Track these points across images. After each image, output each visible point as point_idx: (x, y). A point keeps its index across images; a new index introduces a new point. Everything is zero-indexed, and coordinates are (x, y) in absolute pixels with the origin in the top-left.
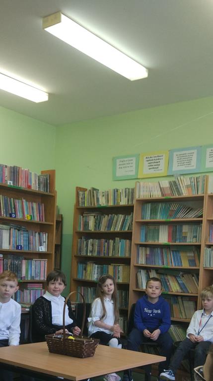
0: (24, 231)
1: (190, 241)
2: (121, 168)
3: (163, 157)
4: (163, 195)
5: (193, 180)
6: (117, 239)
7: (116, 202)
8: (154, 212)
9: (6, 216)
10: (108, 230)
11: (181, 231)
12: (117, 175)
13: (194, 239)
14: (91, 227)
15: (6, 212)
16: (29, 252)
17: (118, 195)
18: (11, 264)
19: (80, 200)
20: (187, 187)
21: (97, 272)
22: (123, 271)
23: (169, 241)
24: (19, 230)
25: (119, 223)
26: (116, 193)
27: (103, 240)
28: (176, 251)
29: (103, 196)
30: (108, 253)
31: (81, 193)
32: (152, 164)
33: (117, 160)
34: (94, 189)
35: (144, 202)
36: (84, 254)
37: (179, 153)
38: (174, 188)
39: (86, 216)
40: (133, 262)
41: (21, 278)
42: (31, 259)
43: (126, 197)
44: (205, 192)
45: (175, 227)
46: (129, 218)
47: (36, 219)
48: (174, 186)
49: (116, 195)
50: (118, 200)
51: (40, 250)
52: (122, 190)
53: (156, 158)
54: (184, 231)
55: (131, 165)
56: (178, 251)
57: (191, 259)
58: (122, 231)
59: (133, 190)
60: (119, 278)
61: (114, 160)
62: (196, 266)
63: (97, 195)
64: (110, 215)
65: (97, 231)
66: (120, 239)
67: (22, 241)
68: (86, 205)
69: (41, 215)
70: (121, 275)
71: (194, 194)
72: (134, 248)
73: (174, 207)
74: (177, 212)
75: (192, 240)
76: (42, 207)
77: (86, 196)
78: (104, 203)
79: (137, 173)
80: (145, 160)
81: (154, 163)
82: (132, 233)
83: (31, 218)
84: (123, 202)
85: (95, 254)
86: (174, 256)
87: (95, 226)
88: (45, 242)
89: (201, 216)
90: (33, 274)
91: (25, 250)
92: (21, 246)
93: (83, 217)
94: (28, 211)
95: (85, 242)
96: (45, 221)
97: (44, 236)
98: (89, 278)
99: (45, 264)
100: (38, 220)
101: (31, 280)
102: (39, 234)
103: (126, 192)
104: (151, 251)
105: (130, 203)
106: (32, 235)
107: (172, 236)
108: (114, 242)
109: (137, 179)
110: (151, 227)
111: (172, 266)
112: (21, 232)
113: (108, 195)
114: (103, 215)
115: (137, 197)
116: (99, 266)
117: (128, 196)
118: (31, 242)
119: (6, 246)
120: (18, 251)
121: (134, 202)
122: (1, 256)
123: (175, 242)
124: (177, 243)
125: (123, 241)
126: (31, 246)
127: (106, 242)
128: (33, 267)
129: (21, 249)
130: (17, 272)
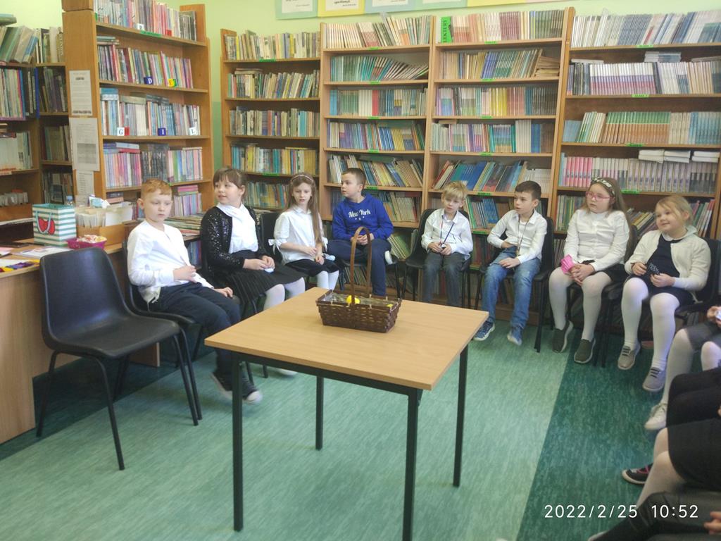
0: (166, 105)
1: (406, 113)
4: (364, 44)
5: (411, 22)
6: (294, 111)
7: (288, 53)
8: (349, 69)
9: (140, 82)
10: (277, 97)
11: (392, 98)
13: (413, 110)
14: (250, 91)
15: (140, 76)
16: (174, 137)
17: (290, 42)
18: (152, 158)
19: (229, 49)
20: (402, 32)
21: (264, 159)
22: (305, 158)
23: (374, 114)
24: (159, 104)
25: (294, 86)
26: (287, 39)
27: (271, 112)
28: (385, 128)
29: (266, 43)
30: (280, 132)
31: (229, 39)
34: (250, 33)
35: (334, 55)
36: (240, 132)
39: (240, 75)
40: (322, 146)
41: (168, 179)
42: (180, 148)
43: (303, 46)
44: (431, 41)
45: (382, 92)
46: (310, 78)
47: (182, 85)
48: (382, 30)
49: (287, 43)
50: (291, 50)
51: (191, 134)
52: (297, 35)
56: (389, 128)
57: (407, 138)
58: (301, 98)
59: (314, 35)
60: (299, 168)
62: (415, 149)
63: (256, 42)
64: (279, 74)
65: (260, 98)
66: (299, 111)
67: (165, 121)
68: (238, 58)
69: (187, 77)
70: (302, 163)
71: (413, 44)
72: (322, 124)
73: (380, 62)
74: (385, 70)
75: (408, 112)
76: (189, 66)
77: (237, 44)
78: (268, 54)
79: (316, 9)
83: (176, 85)
84: (300, 54)
85: (260, 133)
86: (382, 134)
87: (256, 90)
88: (197, 120)
89: (426, 77)
90: (185, 172)
91: (170, 135)
92: (165, 129)
93: (235, 76)
94: (170, 73)
95: (241, 116)
96: (194, 87)
97: (195, 111)
98: (251, 169)
99: (199, 154)
100: (185, 86)
101: (182, 180)
102: (187, 108)
103: (303, 38)
104: (347, 128)
105: (311, 56)
106: (179, 111)
107: (379, 105)
108: (289, 115)
109: (317, 17)
110: (346, 93)
111: (380, 149)
112: (163, 107)
113: (274, 42)
114: (268, 74)
115: (324, 47)
116: (266, 150)
117: (308, 45)
118: (177, 121)
119: (142, 132)
120: (161, 137)
121: (319, 55)
122: (136, 147)
123: (384, 115)
124: (387, 117)
125: (304, 113)
126: (178, 128)
127: (276, 114)
128: (184, 160)
129: (165, 134)
130: (162, 170)
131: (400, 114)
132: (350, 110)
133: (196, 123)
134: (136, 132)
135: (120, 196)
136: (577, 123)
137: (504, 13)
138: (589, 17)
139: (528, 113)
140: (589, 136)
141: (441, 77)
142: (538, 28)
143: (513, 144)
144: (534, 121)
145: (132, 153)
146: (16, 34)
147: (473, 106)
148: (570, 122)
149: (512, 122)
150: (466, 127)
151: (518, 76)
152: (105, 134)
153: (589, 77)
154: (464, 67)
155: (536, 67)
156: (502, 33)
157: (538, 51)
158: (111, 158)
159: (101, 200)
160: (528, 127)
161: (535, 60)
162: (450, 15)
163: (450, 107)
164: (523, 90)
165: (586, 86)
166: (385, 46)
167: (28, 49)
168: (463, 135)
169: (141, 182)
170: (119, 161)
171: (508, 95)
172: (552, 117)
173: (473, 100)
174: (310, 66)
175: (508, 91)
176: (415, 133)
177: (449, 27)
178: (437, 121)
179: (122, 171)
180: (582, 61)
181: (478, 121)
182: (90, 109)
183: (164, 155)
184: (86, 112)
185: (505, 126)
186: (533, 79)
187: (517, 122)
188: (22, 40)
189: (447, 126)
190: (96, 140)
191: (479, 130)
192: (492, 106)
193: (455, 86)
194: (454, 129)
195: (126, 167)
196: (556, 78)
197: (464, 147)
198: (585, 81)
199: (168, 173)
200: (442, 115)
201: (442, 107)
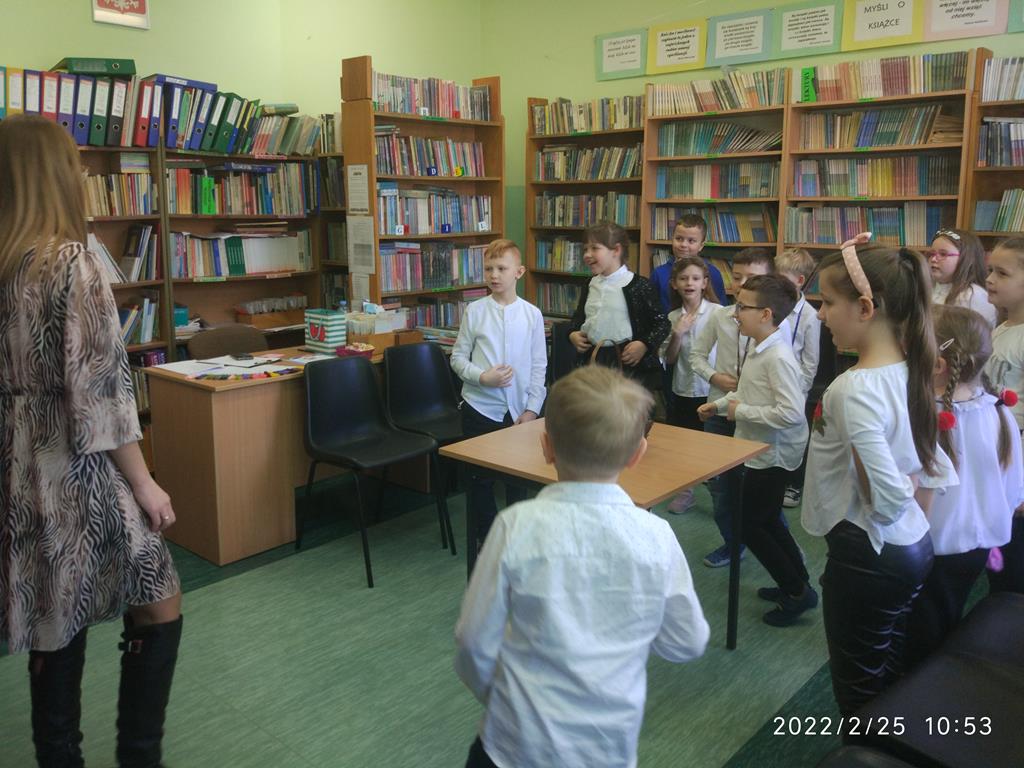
0: (451, 197)
1: (755, 193)
2: (613, 56)
3: (696, 33)
4: (700, 108)
5: (760, 78)
6: (612, 194)
7: (607, 123)
8: (682, 140)
9: (422, 174)
10: (592, 178)
11: (737, 174)
12: (604, 71)
13: (764, 189)
14: (560, 172)
15: (422, 167)
16: (459, 234)
17: (610, 110)
18: (435, 259)
19: (537, 122)
20: (750, 90)
21: (575, 256)
23: (713, 196)
24: (444, 197)
25: (612, 165)
26: (606, 106)
27: (584, 197)
28: (727, 214)
29: (581, 112)
31: (537, 109)
32: (674, 47)
33: (604, 41)
34: (563, 101)
35: (662, 123)
36: (547, 223)
37: (726, 23)
38: (723, 94)
39: (548, 153)
40: (645, 238)
41: (452, 283)
42: (466, 246)
43: (625, 113)
44: (785, 102)
45: (724, 170)
46: (633, 153)
47: (471, 174)
48: (723, 89)
49: (605, 111)
50: (610, 120)
51: (481, 229)
52: (619, 100)
53: (681, 35)
54: (742, 175)
55: (632, 49)
56: (732, 213)
57: (757, 226)
58: (621, 179)
59: (639, 99)
61: (597, 41)
62: (768, 242)
63: (568, 112)
64: (595, 149)
65: (571, 181)
66: (617, 195)
67: (450, 216)
68: (548, 133)
69: (478, 164)
71: (763, 105)
72: (644, 211)
73: (721, 130)
74: (729, 138)
75: (758, 193)
76: (480, 150)
77: (547, 115)
78: (583, 125)
79: (644, 65)
80: (660, 38)
81: (677, 44)
82: (641, 182)
83: (463, 174)
84: (621, 124)
85: (570, 224)
86: (723, 222)
87: (567, 171)
88: (487, 213)
89: (779, 147)
90: (471, 274)
91: (456, 232)
92: (449, 225)
93: (543, 154)
94: (457, 160)
95: (549, 203)
96: (486, 175)
97: (486, 203)
98: (558, 268)
100: (475, 175)
101: (468, 284)
102: (477, 199)
103: (625, 103)
105: (634, 125)
106: (466, 203)
107: (720, 185)
108: (606, 200)
109: (645, 76)
110: (676, 170)
111: (720, 242)
112: (448, 200)
113: (590, 110)
114: (582, 150)
115: (649, 114)
116: (577, 244)
117: (631, 111)
118: (465, 216)
119: (424, 229)
120: (445, 235)
121: (644, 124)
122: (417, 246)
123: (726, 197)
124: (730, 199)
125: (624, 197)
126: (465, 223)
127: (590, 199)
128: (470, 260)
129: (449, 231)
130: (445, 272)
131: (747, 195)
132: (682, 192)
133: (487, 216)
134: (417, 229)
135: (398, 302)
136: (992, 204)
137: (887, 59)
138: (1007, 60)
139: (921, 193)
140: (1011, 222)
141: (801, 146)
142: (935, 76)
143: (900, 232)
144: (931, 204)
145: (412, 253)
146: (298, 125)
147: (846, 183)
148: (982, 204)
149: (900, 204)
150: (836, 211)
151: (908, 143)
152: (383, 233)
153: (1010, 142)
154: (834, 132)
155: (933, 131)
156: (884, 85)
157: (936, 109)
158: (389, 259)
159: (376, 306)
160: (923, 211)
161: (932, 121)
162: (812, 66)
163: (815, 185)
164: (914, 161)
165: (1004, 153)
166: (727, 109)
167: (310, 140)
168: (833, 222)
169: (421, 286)
170: (398, 263)
171: (894, 169)
172: (953, 197)
173: (845, 175)
174: (632, 138)
175: (894, 163)
176: (768, 219)
177: (812, 81)
178: (795, 204)
179: (400, 274)
180: (999, 120)
181: (853, 204)
182: (367, 206)
183: (448, 255)
184: (362, 210)
185: (891, 210)
186: (928, 146)
187: (906, 205)
188: (304, 131)
189: (810, 210)
190: (372, 241)
191: (853, 215)
192: (874, 183)
193: (821, 158)
194: (820, 214)
195: (405, 269)
196: (957, 144)
197: (834, 238)
198: (1003, 147)
199: (452, 275)
200: (803, 196)
201: (803, 185)
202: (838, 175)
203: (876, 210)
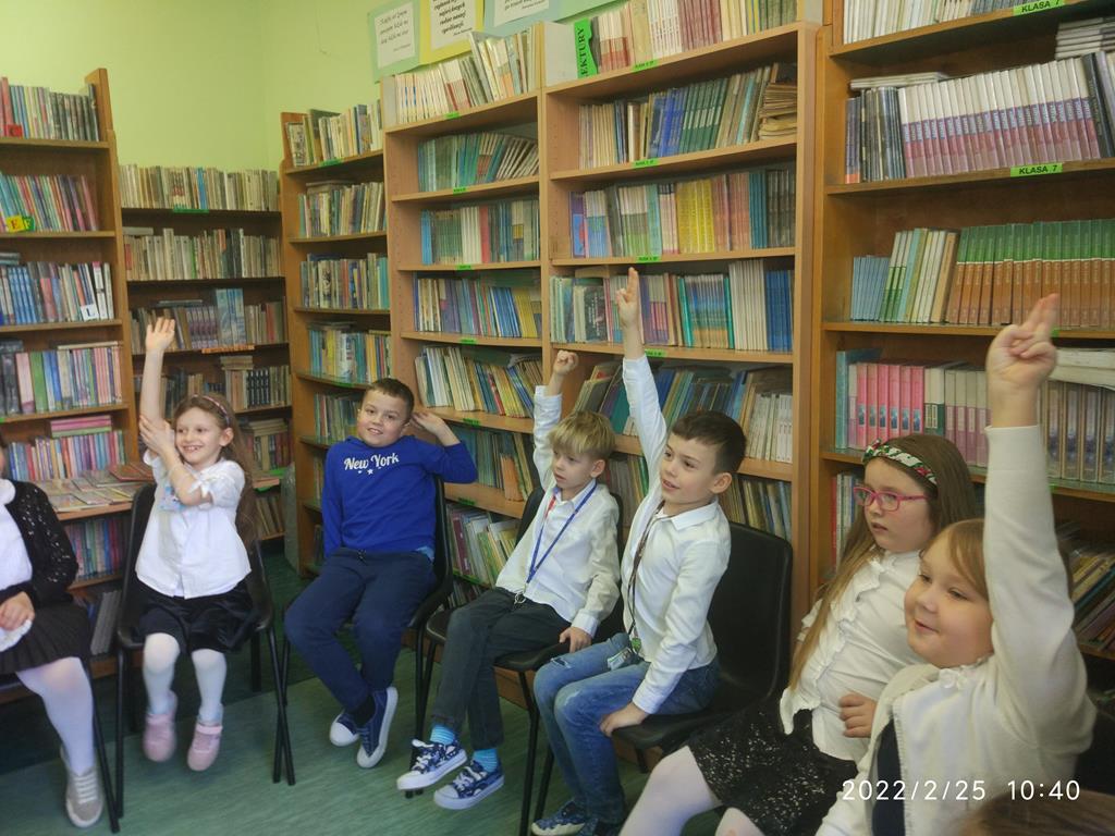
7: (362, 145)
8: (442, 164)
11: (509, 221)
23: (483, 258)
28: (502, 289)
45: (495, 209)
54: (514, 223)
56: (509, 288)
57: (539, 310)
74: (499, 159)
79: (418, 51)
82: (385, 237)
86: (498, 303)
104: (450, 291)
110: (441, 215)
113: (346, 126)
123: (497, 260)
124: (502, 263)
131: (521, 256)
132: (451, 253)
139: (756, 244)
141: (582, 165)
143: (729, 323)
144: (769, 264)
147: (645, 229)
153: (901, 127)
154: (626, 136)
155: (760, 114)
157: (771, 72)
160: (761, 279)
161: (764, 98)
163: (604, 236)
171: (714, 199)
175: (714, 190)
180: (878, 83)
185: (713, 278)
187: (733, 269)
191: (659, 289)
192: (687, 228)
198: (888, 138)
200: (591, 257)
201: (590, 237)
202: (635, 216)
203: (689, 279)
